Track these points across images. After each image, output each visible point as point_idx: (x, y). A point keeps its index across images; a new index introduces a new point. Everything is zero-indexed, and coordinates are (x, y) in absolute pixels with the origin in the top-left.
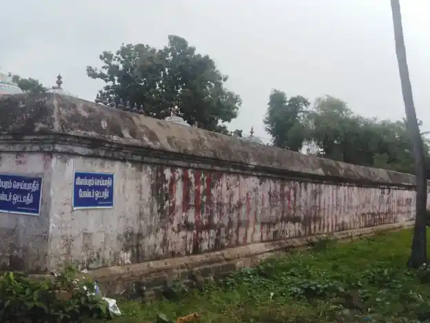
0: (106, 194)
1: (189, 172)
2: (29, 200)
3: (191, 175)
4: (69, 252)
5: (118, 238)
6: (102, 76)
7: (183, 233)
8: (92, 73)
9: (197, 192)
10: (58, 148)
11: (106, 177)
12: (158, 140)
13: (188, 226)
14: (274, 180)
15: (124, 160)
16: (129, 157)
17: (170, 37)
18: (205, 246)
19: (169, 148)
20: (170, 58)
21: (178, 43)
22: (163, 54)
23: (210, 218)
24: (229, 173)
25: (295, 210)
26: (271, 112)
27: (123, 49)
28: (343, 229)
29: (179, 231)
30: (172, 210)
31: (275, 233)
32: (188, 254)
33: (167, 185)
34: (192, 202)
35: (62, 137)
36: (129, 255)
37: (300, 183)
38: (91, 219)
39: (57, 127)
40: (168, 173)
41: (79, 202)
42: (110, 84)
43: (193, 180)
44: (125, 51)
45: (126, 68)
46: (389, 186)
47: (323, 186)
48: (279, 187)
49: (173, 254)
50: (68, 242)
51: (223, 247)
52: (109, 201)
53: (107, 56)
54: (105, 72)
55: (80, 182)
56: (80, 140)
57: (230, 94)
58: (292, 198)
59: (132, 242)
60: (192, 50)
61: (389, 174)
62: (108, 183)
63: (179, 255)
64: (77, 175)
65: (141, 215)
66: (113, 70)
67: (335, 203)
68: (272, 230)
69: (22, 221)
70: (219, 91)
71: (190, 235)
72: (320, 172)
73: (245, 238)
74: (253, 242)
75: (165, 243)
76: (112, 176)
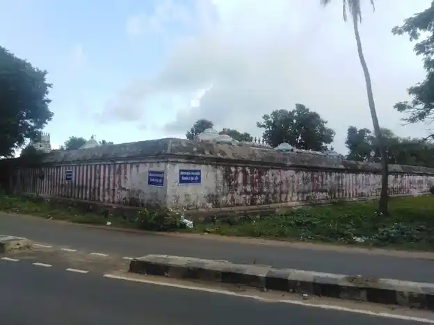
0: (197, 178)
1: (247, 168)
2: (160, 181)
3: (247, 169)
4: (177, 202)
5: (205, 197)
6: (264, 126)
7: (244, 196)
8: (259, 125)
9: (253, 177)
10: (170, 160)
11: (196, 171)
12: (226, 154)
13: (246, 193)
14: (306, 171)
15: (207, 164)
16: (209, 162)
17: (296, 105)
18: (258, 202)
19: (233, 158)
20: (296, 114)
21: (301, 107)
22: (291, 114)
23: (261, 189)
24: (273, 168)
25: (322, 185)
26: (349, 138)
27: (273, 113)
28: (362, 196)
29: (241, 195)
30: (237, 185)
31: (308, 197)
32: (247, 205)
33: (233, 174)
34: (249, 182)
35: (171, 155)
36: (211, 204)
37: (326, 172)
38: (189, 189)
39: (168, 152)
40: (233, 169)
41: (181, 181)
42: (268, 129)
43: (249, 172)
44: (275, 114)
45: (274, 122)
46: (402, 174)
47: (344, 174)
48: (310, 175)
49: (238, 205)
50: (177, 198)
51: (271, 203)
52: (199, 181)
53: (266, 117)
54: (265, 124)
55: (182, 173)
56: (180, 157)
57: (329, 130)
58: (320, 180)
59: (213, 198)
60: (308, 110)
61: (402, 167)
62: (198, 174)
63: (242, 205)
64: (180, 171)
65: (217, 187)
66: (269, 123)
67: (354, 183)
68: (306, 195)
69: (159, 190)
70: (323, 129)
71: (248, 197)
72: (342, 167)
73: (286, 199)
74: (291, 201)
75: (233, 199)
76: (200, 171)
